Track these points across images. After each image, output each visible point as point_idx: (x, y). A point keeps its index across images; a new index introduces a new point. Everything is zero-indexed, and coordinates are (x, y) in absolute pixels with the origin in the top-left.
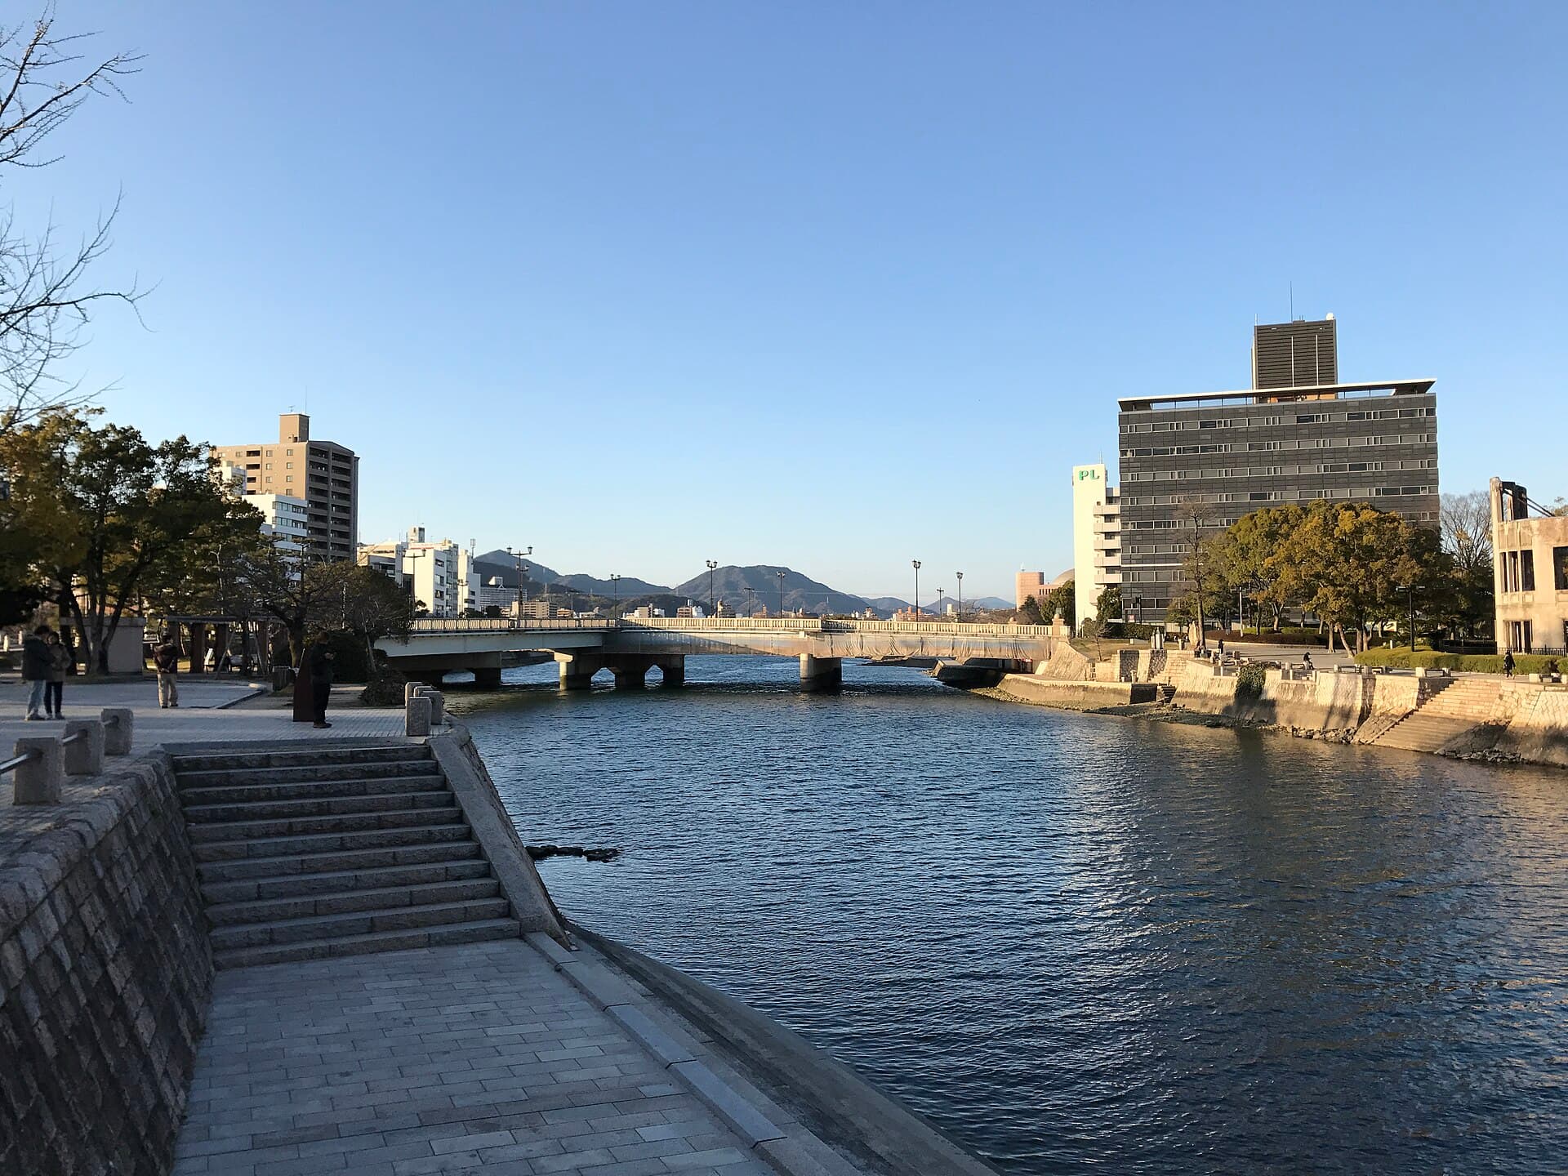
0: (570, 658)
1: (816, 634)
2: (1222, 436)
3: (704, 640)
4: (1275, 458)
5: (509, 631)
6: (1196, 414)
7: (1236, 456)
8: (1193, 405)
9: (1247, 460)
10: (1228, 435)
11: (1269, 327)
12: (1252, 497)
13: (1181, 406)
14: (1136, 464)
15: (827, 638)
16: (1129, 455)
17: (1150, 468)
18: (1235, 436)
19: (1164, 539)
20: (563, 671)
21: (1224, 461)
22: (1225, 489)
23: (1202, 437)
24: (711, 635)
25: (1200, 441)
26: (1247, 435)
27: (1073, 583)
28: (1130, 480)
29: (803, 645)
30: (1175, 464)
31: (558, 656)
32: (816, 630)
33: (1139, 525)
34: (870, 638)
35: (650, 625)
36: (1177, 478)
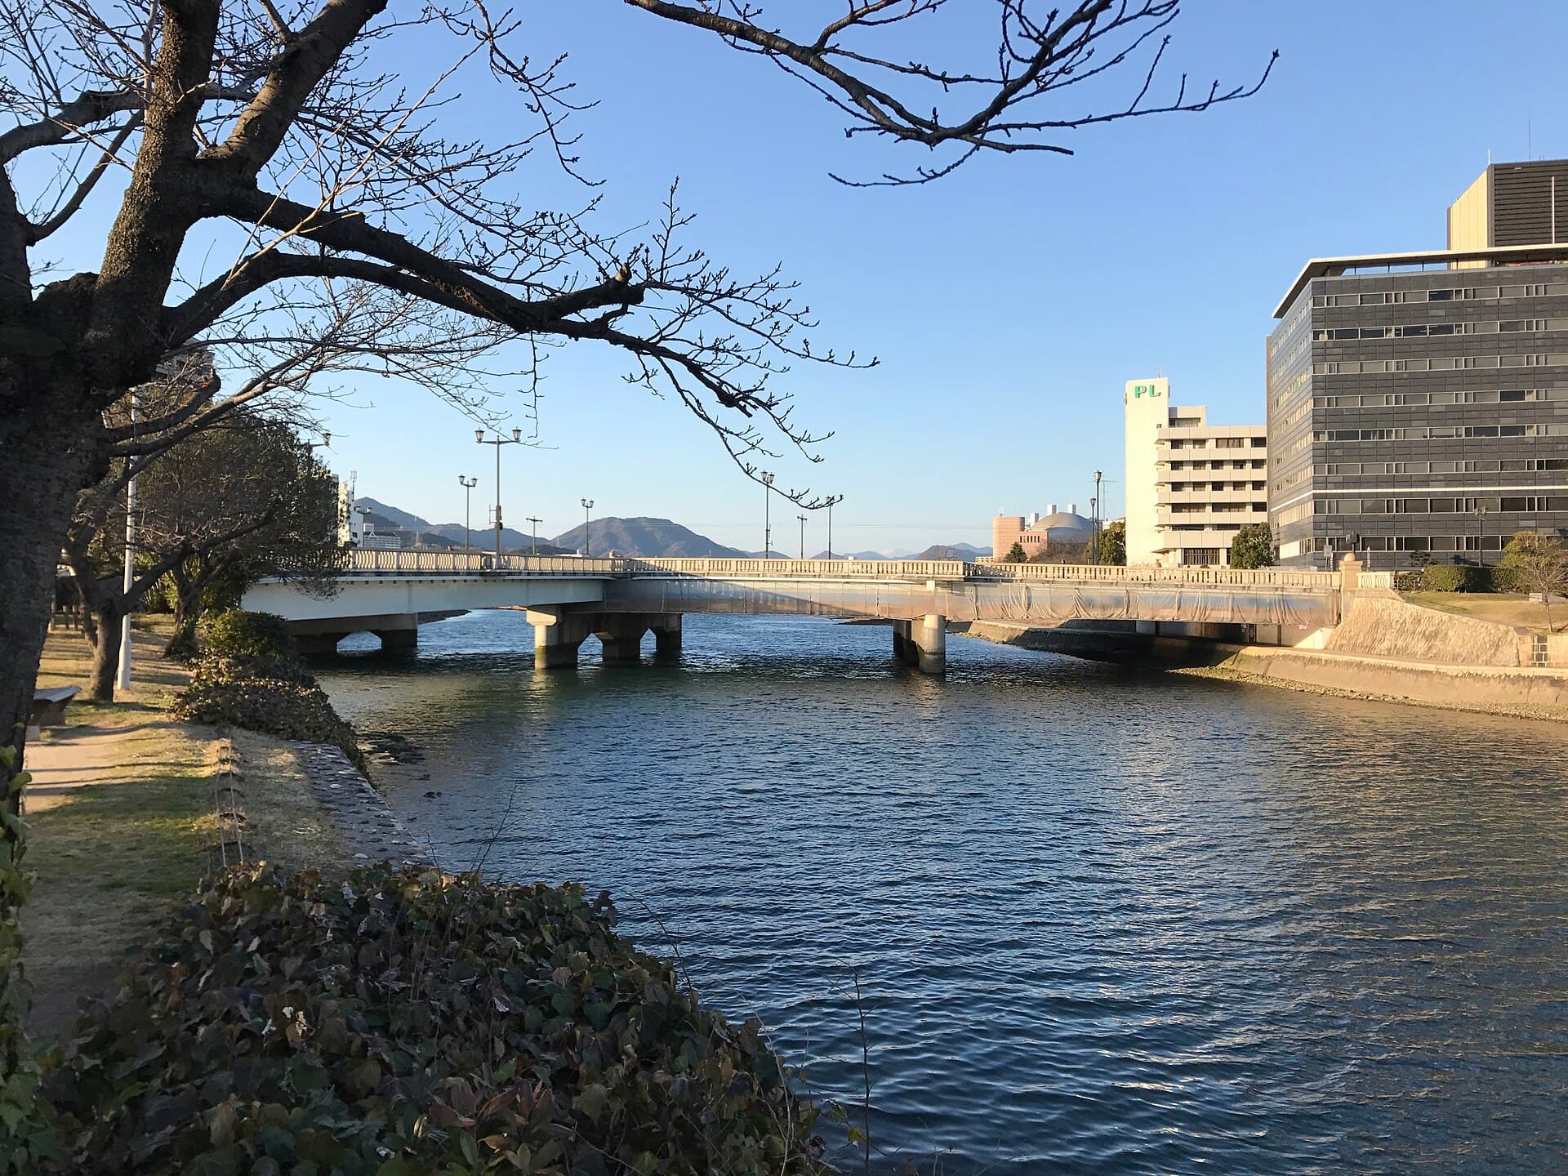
0: (552, 619)
1: (950, 584)
2: (1460, 311)
3: (766, 593)
4: (1539, 342)
5: (481, 574)
6: (1422, 281)
7: (1482, 339)
8: (1416, 269)
9: (1495, 345)
10: (1470, 310)
11: (1511, 166)
12: (1504, 396)
13: (1396, 270)
14: (1335, 351)
15: (970, 591)
16: (1324, 338)
17: (1354, 356)
18: (1482, 311)
19: (1377, 455)
20: (540, 639)
21: (1462, 347)
22: (1462, 386)
23: (1433, 312)
24: (779, 585)
25: (1429, 318)
26: (1498, 310)
27: (1123, 526)
28: (1326, 372)
29: (929, 603)
30: (1392, 351)
31: (532, 616)
32: (955, 577)
33: (1340, 435)
34: (1038, 590)
35: (679, 570)
36: (1393, 370)
